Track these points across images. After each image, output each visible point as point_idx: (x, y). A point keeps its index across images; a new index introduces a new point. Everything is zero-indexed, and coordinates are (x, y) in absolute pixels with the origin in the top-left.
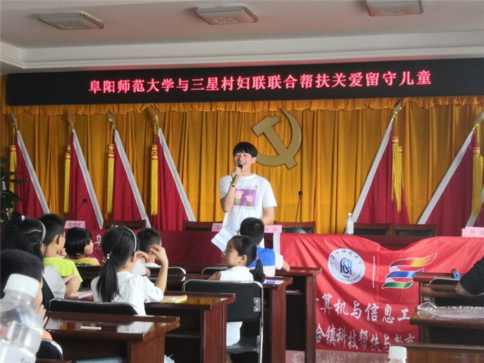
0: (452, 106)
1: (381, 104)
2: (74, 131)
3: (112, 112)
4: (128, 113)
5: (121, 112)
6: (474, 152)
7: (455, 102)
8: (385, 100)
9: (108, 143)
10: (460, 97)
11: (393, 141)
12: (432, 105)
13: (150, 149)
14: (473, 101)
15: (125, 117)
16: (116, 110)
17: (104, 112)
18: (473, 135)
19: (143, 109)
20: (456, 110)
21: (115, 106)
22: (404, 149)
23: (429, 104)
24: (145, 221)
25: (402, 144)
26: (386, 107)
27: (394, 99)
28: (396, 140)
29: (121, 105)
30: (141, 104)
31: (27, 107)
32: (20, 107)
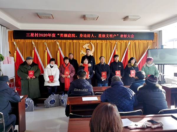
3: (45, 42)
4: (50, 42)
5: (48, 42)
17: (43, 42)
30: (53, 40)
31: (19, 40)
32: (18, 40)
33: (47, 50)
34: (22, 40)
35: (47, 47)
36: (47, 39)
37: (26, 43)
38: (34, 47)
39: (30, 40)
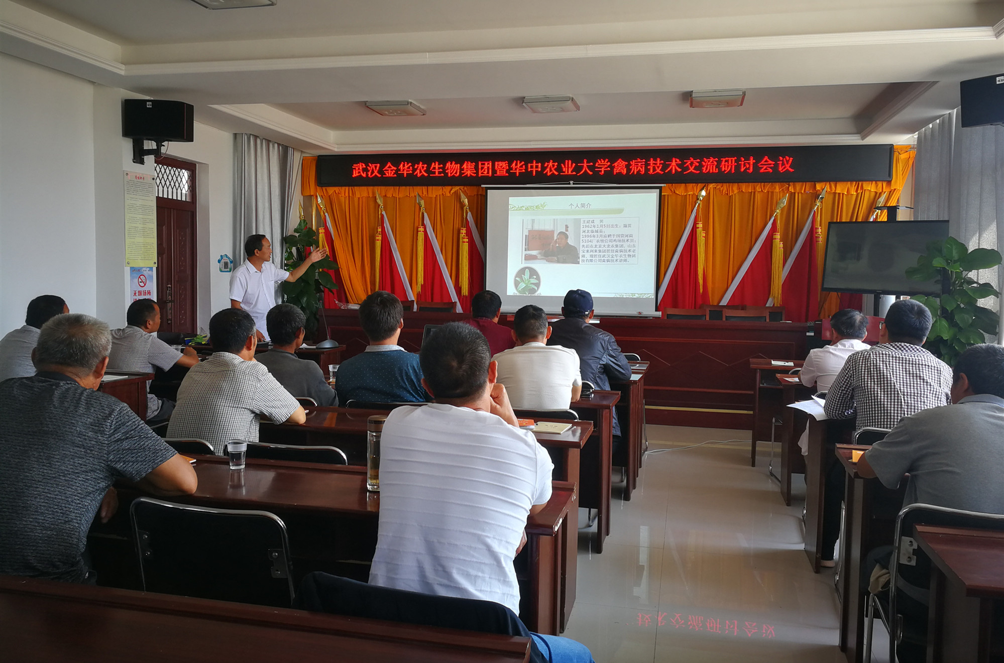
0: (754, 192)
1: (686, 190)
2: (384, 213)
3: (421, 194)
4: (436, 196)
5: (430, 195)
6: (774, 237)
7: (758, 189)
8: (690, 186)
9: (416, 225)
10: (763, 184)
11: (697, 226)
12: (736, 191)
13: (459, 233)
14: (775, 188)
15: (434, 199)
16: (425, 193)
17: (412, 195)
18: (774, 220)
19: (452, 192)
20: (759, 197)
21: (424, 188)
22: (707, 234)
23: (733, 191)
24: (456, 302)
25: (706, 228)
26: (692, 193)
27: (699, 184)
28: (700, 225)
29: (430, 188)
30: (450, 188)
31: (337, 189)
32: (331, 190)
33: (423, 224)
34: (343, 188)
35: (425, 214)
36: (427, 185)
37: (356, 200)
38: (382, 216)
39: (370, 188)
